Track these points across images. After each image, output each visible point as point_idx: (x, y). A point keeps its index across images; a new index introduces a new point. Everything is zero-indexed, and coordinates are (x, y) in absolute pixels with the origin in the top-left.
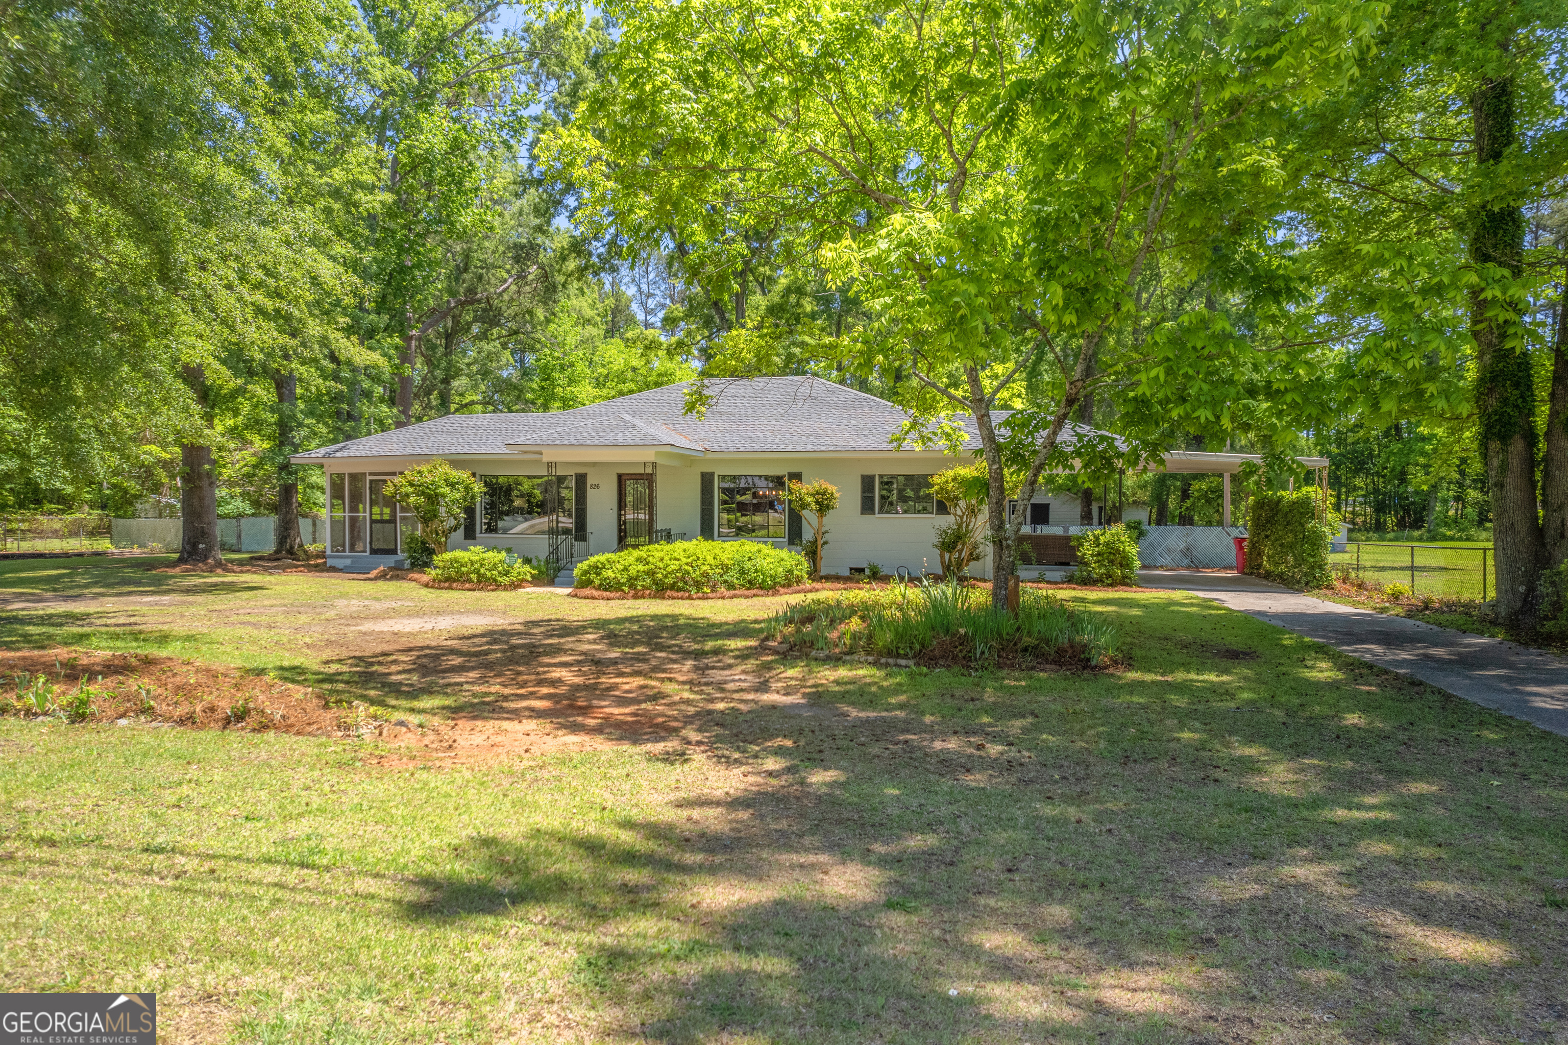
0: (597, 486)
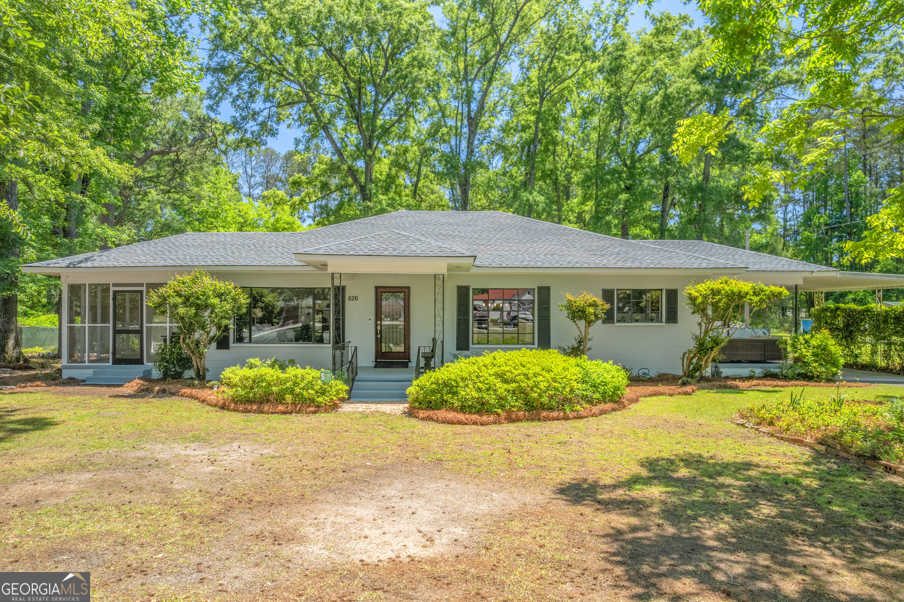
0: (356, 298)
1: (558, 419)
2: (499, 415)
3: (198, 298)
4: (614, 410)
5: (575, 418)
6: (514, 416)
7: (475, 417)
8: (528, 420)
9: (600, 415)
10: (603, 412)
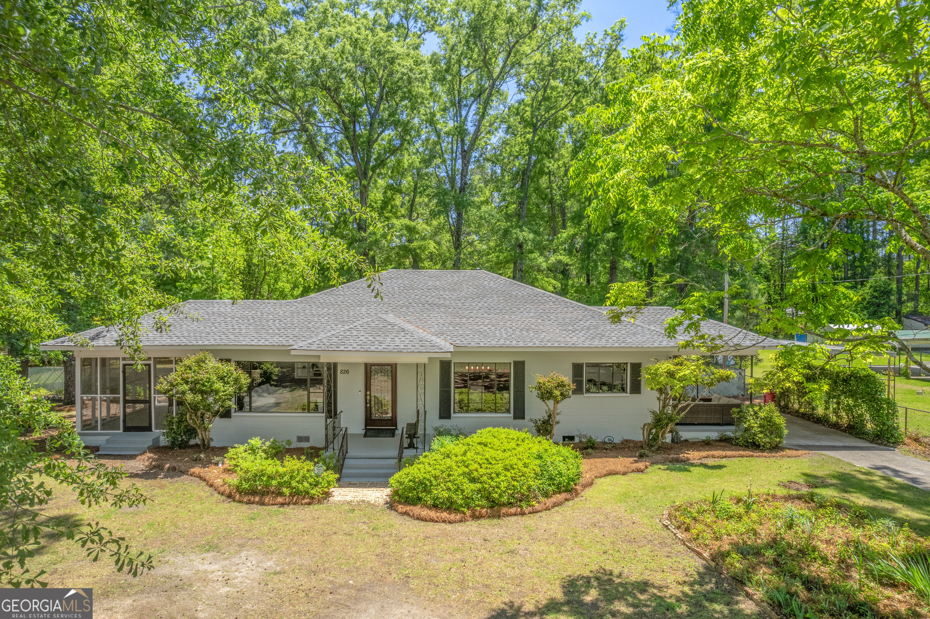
0: (347, 372)
1: (515, 515)
2: (465, 514)
3: (203, 385)
4: (567, 500)
5: (530, 513)
6: (477, 513)
7: (445, 515)
8: (489, 517)
9: (553, 507)
10: (556, 505)
